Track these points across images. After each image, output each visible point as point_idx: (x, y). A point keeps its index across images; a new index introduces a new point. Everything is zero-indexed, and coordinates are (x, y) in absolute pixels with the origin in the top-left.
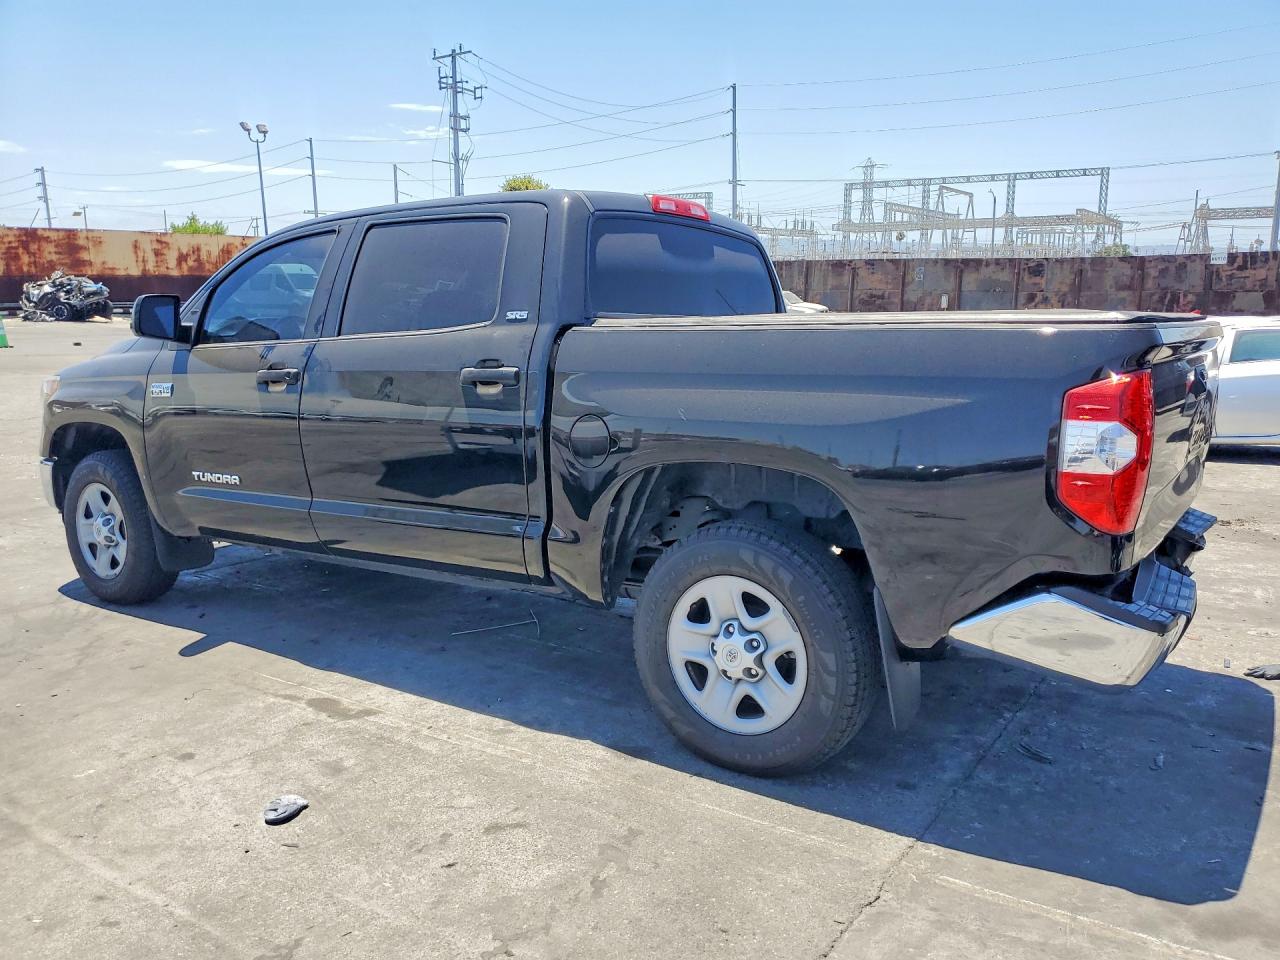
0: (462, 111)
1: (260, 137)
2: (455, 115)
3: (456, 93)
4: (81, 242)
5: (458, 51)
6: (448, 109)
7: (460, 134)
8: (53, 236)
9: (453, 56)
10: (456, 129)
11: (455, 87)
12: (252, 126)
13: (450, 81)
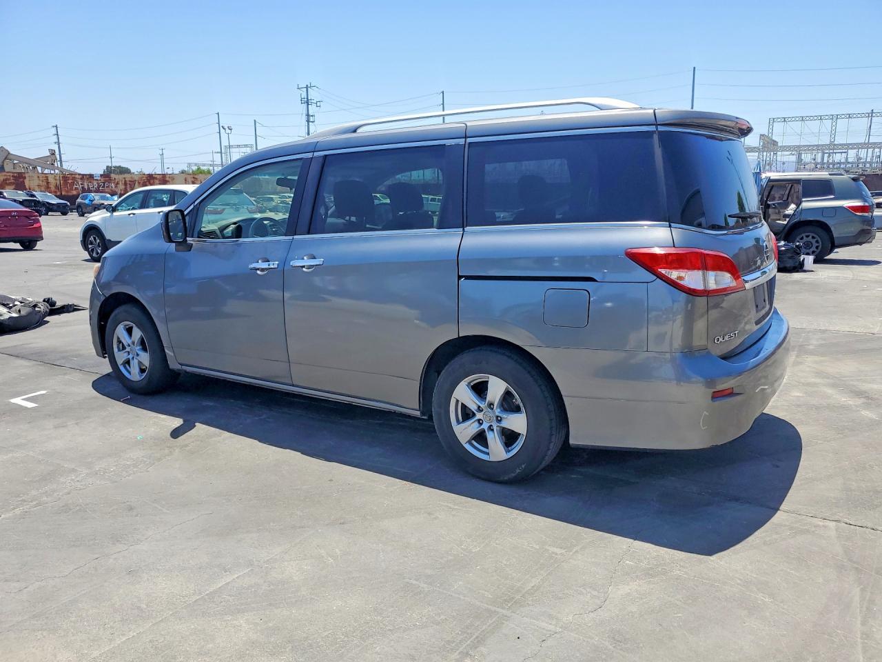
0: (311, 113)
1: (229, 131)
2: (308, 115)
3: (308, 104)
4: (167, 179)
5: (309, 86)
6: (305, 112)
7: (310, 123)
8: (158, 177)
9: (307, 87)
10: (308, 121)
11: (308, 103)
12: (226, 127)
13: (306, 100)
